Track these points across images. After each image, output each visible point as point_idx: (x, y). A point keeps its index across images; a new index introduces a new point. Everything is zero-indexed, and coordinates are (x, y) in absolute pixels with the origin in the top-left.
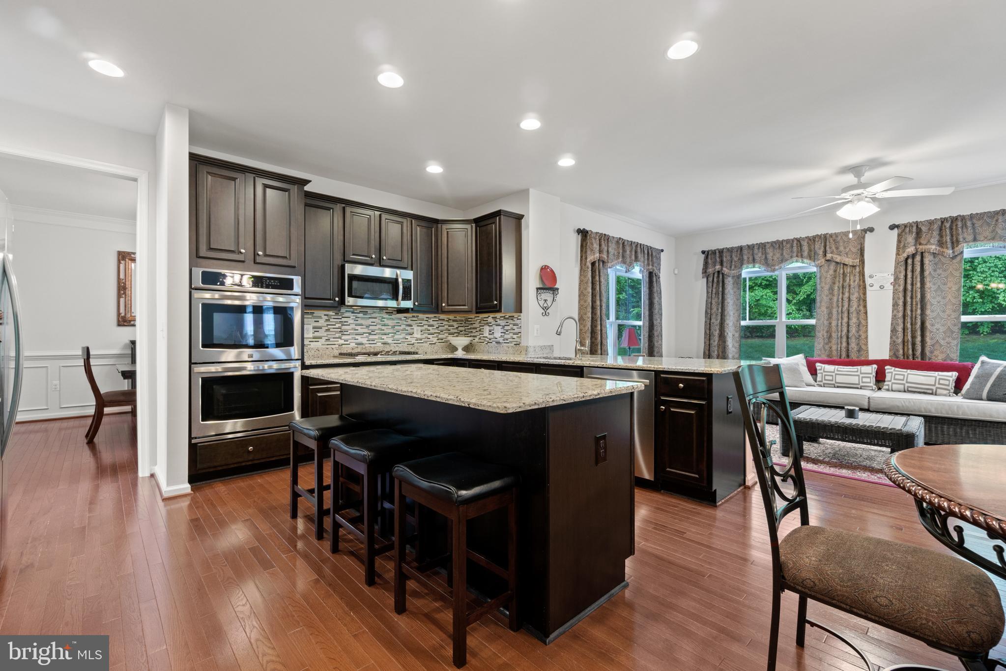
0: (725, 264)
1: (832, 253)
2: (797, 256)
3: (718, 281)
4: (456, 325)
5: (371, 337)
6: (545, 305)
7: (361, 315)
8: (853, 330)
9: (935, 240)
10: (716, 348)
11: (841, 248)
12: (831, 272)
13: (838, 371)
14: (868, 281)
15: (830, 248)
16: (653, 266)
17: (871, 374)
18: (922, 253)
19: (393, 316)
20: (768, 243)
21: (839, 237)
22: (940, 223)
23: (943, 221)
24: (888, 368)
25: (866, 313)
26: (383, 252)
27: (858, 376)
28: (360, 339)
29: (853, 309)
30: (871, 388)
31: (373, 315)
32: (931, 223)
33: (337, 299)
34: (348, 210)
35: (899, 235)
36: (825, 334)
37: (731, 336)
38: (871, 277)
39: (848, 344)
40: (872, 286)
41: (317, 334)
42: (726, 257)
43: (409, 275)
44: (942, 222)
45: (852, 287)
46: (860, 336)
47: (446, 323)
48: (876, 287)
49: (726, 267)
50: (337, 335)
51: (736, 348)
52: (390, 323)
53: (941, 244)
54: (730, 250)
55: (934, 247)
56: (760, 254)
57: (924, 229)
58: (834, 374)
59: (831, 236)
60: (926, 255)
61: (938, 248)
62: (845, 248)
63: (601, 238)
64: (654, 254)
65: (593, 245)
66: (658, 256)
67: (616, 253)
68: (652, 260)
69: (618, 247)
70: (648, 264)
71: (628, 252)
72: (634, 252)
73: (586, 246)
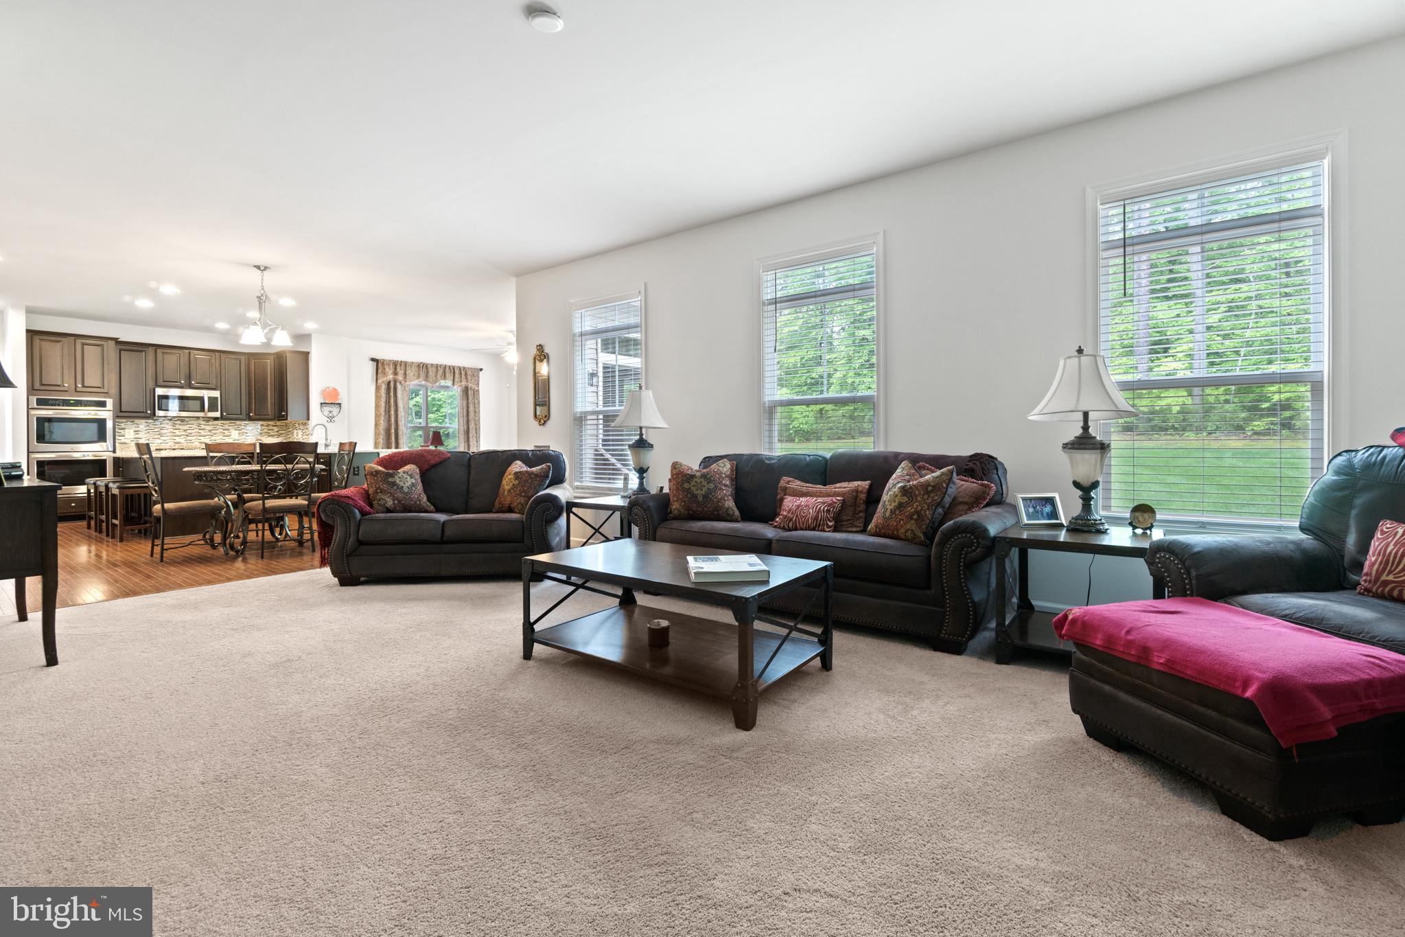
4: (276, 429)
5: (188, 438)
6: (330, 415)
7: (179, 422)
16: (467, 382)
19: (210, 423)
26: (192, 378)
28: (178, 439)
31: (189, 422)
33: (149, 412)
34: (159, 351)
41: (137, 436)
43: (216, 394)
47: (266, 427)
50: (156, 437)
52: (208, 428)
63: (395, 364)
64: (469, 373)
65: (387, 370)
66: (475, 374)
67: (416, 374)
68: (466, 378)
69: (419, 370)
70: (461, 381)
71: (431, 373)
72: (440, 372)
73: (380, 371)
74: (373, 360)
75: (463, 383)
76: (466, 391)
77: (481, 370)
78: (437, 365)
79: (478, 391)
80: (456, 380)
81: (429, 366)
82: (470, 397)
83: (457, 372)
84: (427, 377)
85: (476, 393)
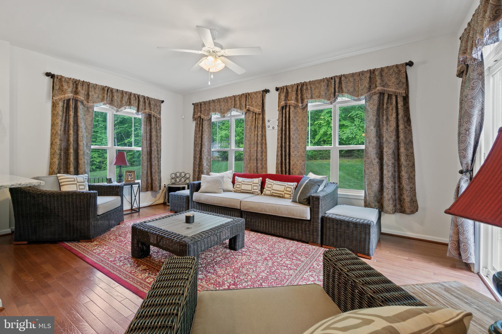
0: (202, 112)
1: (249, 105)
2: (234, 107)
3: (200, 123)
8: (259, 155)
9: (294, 98)
10: (198, 166)
11: (253, 102)
12: (250, 118)
13: (243, 181)
14: (267, 124)
15: (248, 102)
16: (150, 110)
17: (258, 183)
18: (289, 106)
20: (221, 98)
21: (253, 95)
22: (296, 87)
23: (298, 85)
24: (268, 180)
25: (266, 144)
27: (251, 185)
29: (258, 142)
30: (257, 193)
32: (292, 86)
35: (279, 94)
36: (248, 157)
37: (206, 159)
38: (269, 121)
39: (257, 164)
40: (269, 127)
42: (203, 108)
44: (298, 87)
45: (259, 127)
46: (263, 159)
48: (271, 128)
49: (203, 114)
51: (208, 166)
53: (297, 100)
54: (205, 103)
55: (293, 102)
56: (218, 106)
57: (290, 90)
58: (240, 184)
59: (249, 94)
60: (291, 107)
61: (295, 103)
62: (255, 102)
63: (76, 83)
64: (152, 102)
65: (65, 87)
66: (158, 104)
67: (100, 96)
68: (150, 107)
69: (104, 93)
70: (145, 109)
71: (115, 97)
72: (126, 98)
73: (57, 87)
74: (48, 74)
75: (147, 111)
76: (149, 118)
77: (163, 102)
78: (123, 91)
79: (160, 119)
80: (141, 107)
81: (114, 91)
82: (153, 124)
83: (141, 100)
84: (112, 100)
85: (158, 120)
